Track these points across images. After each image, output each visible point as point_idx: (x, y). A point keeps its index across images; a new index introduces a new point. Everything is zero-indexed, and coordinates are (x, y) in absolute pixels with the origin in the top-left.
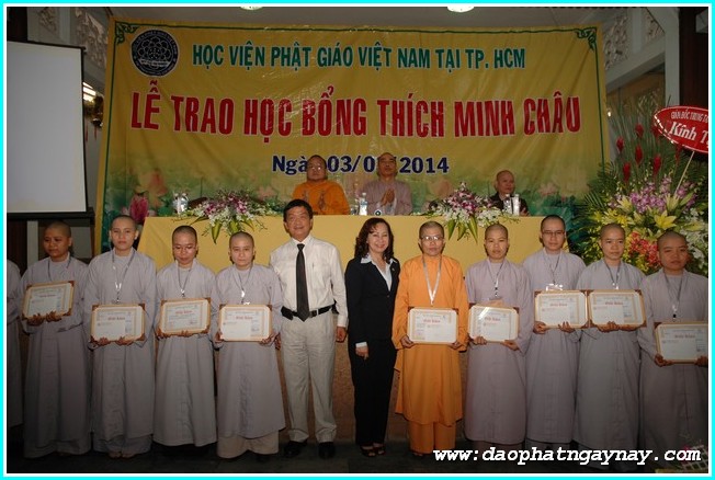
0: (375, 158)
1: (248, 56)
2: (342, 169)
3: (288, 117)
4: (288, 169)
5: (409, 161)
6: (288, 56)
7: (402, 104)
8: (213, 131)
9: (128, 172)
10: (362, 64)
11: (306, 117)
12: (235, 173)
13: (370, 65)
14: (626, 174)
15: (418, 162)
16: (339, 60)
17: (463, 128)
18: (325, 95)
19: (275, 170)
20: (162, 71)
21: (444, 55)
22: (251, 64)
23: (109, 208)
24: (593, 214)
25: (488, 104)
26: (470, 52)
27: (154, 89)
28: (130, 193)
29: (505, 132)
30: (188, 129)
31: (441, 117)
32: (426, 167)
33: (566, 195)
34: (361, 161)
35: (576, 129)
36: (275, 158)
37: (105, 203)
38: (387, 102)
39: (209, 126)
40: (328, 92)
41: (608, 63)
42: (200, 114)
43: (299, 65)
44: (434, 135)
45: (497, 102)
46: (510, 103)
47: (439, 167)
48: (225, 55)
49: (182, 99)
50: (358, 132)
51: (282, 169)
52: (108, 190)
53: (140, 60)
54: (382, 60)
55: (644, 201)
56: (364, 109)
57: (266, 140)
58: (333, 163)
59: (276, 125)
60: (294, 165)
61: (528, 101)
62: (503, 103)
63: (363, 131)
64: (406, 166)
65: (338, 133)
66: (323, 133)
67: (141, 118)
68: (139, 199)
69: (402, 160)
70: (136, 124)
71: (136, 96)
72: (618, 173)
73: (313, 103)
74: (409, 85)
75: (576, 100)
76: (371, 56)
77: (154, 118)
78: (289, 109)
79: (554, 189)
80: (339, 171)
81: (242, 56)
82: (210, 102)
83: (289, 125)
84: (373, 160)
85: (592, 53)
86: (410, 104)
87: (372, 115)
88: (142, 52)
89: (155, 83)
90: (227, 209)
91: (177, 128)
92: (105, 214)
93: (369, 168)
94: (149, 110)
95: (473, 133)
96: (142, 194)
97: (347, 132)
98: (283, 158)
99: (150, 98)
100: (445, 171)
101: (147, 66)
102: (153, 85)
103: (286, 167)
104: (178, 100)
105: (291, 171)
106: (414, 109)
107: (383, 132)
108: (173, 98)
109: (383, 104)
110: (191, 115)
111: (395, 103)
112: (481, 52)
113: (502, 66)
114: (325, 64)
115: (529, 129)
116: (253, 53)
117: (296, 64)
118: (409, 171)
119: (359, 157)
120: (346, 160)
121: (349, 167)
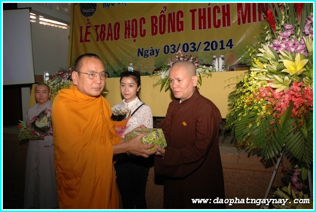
0: (189, 44)
2: (171, 52)
3: (144, 27)
4: (145, 55)
5: (208, 43)
7: (204, 10)
8: (112, 39)
11: (153, 25)
12: (120, 59)
15: (214, 43)
17: (243, 18)
18: (162, 12)
19: (138, 56)
20: (91, 14)
30: (101, 40)
31: (228, 14)
32: (219, 46)
34: (181, 46)
36: (139, 49)
38: (195, 10)
39: (110, 37)
40: (164, 10)
42: (106, 32)
44: (224, 25)
47: (227, 46)
49: (99, 26)
50: (179, 30)
51: (142, 55)
53: (83, 11)
56: (182, 16)
57: (135, 41)
58: (166, 49)
59: (139, 32)
60: (148, 51)
63: (182, 29)
64: (208, 46)
65: (169, 32)
66: (162, 33)
67: (83, 39)
69: (205, 43)
70: (81, 41)
71: (81, 27)
73: (156, 17)
77: (88, 37)
78: (144, 22)
82: (110, 25)
83: (145, 31)
84: (187, 45)
86: (209, 9)
87: (187, 19)
88: (83, 7)
89: (89, 20)
91: (97, 40)
93: (186, 50)
94: (87, 33)
95: (250, 21)
97: (174, 31)
98: (143, 49)
99: (88, 27)
100: (231, 48)
101: (85, 13)
102: (88, 22)
103: (144, 54)
104: (97, 27)
105: (146, 56)
106: (212, 12)
107: (193, 28)
108: (95, 26)
109: (193, 11)
110: (103, 33)
111: (200, 10)
118: (209, 50)
119: (180, 44)
120: (173, 47)
121: (175, 50)
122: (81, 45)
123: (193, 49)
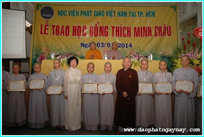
0: (111, 43)
1: (74, 13)
2: (101, 46)
3: (85, 31)
6: (86, 13)
7: (119, 27)
8: (64, 35)
9: (39, 47)
10: (107, 16)
11: (91, 31)
12: (70, 47)
13: (109, 16)
14: (185, 48)
15: (123, 44)
16: (100, 15)
17: (136, 35)
18: (96, 25)
19: (81, 46)
20: (49, 18)
21: (131, 13)
22: (75, 15)
23: (34, 57)
24: (174, 60)
25: (144, 28)
26: (139, 12)
27: (47, 23)
28: (39, 53)
29: (149, 36)
30: (56, 35)
31: (130, 32)
32: (125, 46)
33: (166, 54)
34: (107, 44)
35: (170, 35)
36: (82, 43)
37: (32, 56)
38: (114, 27)
39: (62, 34)
40: (97, 24)
41: (180, 16)
42: (60, 30)
43: (89, 16)
44: (128, 37)
45: (146, 27)
46: (150, 27)
47: (129, 46)
48: (67, 13)
49: (55, 26)
50: (106, 36)
51: (84, 46)
52: (33, 52)
53: (43, 15)
54: (113, 15)
55: (190, 56)
56: (107, 29)
57: (79, 38)
58: (98, 45)
59: (82, 33)
60: (87, 45)
61: (156, 27)
62: (148, 27)
63: (107, 35)
64: (120, 45)
65: (100, 36)
66: (95, 36)
67: (43, 32)
68: (42, 55)
69: (118, 44)
70: (41, 33)
71: (42, 25)
72: (182, 48)
73: (93, 27)
74: (121, 22)
75: (170, 27)
76: (110, 14)
77: (47, 31)
78: (86, 29)
79: (163, 53)
80: (100, 47)
81: (72, 13)
82: (63, 27)
83: (85, 33)
84: (110, 44)
85: (175, 12)
86: (121, 28)
87: (110, 31)
88: (43, 12)
89: (47, 21)
90: (66, 58)
91: (53, 34)
92: (32, 59)
93: (109, 46)
94: (45, 29)
95: (139, 36)
96: (43, 53)
97: (103, 36)
98: (84, 43)
99: (46, 26)
100: (131, 47)
101: (45, 16)
102: (47, 22)
103: (85, 45)
104: (54, 26)
105: (86, 47)
106: (122, 29)
107: (113, 36)
108: (52, 26)
109: (113, 27)
110: (57, 31)
111: (116, 27)
112: (142, 12)
113: (148, 16)
114: (96, 16)
115: (156, 35)
116: (75, 12)
117: (88, 16)
118: (120, 47)
120: (102, 44)
121: (103, 46)
122: (41, 36)
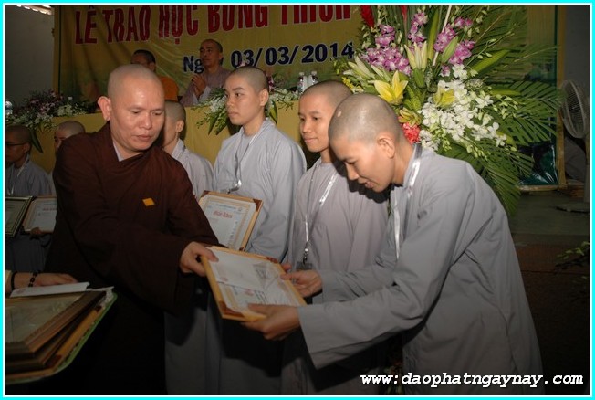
0: (277, 49)
3: (196, 15)
4: (197, 69)
5: (311, 48)
8: (136, 39)
9: (74, 84)
11: (212, 12)
15: (321, 49)
19: (185, 70)
30: (117, 40)
32: (330, 51)
34: (263, 54)
36: (186, 58)
39: (132, 34)
42: (126, 24)
44: (339, 17)
47: (344, 53)
49: (112, 12)
50: (259, 24)
51: (192, 70)
57: (177, 41)
58: (236, 58)
59: (185, 26)
63: (265, 22)
64: (310, 54)
65: (241, 26)
66: (227, 28)
69: (304, 49)
70: (79, 40)
71: (78, 15)
77: (93, 33)
82: (131, 10)
83: (196, 23)
84: (274, 52)
91: (110, 40)
93: (271, 61)
94: (89, 26)
97: (249, 25)
98: (192, 58)
99: (89, 15)
100: (350, 57)
103: (194, 65)
104: (107, 13)
107: (285, 21)
108: (104, 11)
110: (118, 27)
118: (312, 60)
119: (261, 50)
120: (248, 55)
121: (252, 61)
122: (78, 48)
123: (283, 59)
